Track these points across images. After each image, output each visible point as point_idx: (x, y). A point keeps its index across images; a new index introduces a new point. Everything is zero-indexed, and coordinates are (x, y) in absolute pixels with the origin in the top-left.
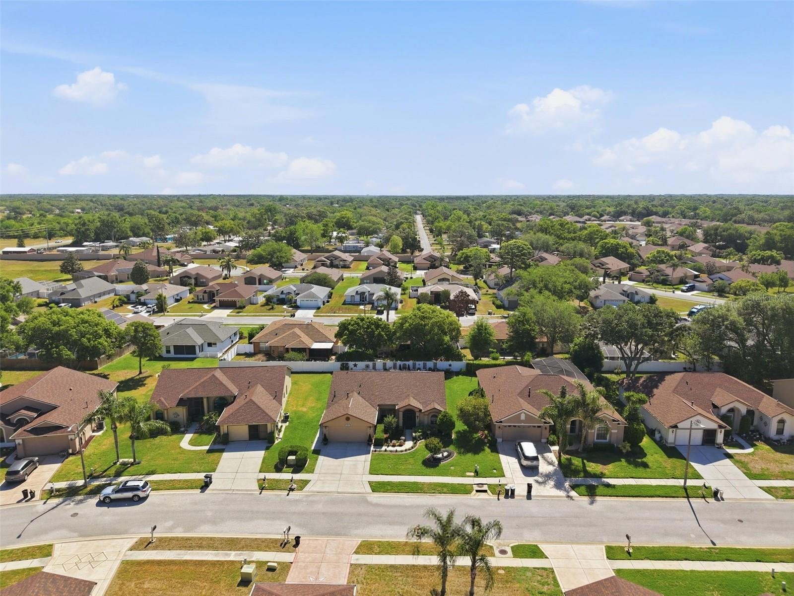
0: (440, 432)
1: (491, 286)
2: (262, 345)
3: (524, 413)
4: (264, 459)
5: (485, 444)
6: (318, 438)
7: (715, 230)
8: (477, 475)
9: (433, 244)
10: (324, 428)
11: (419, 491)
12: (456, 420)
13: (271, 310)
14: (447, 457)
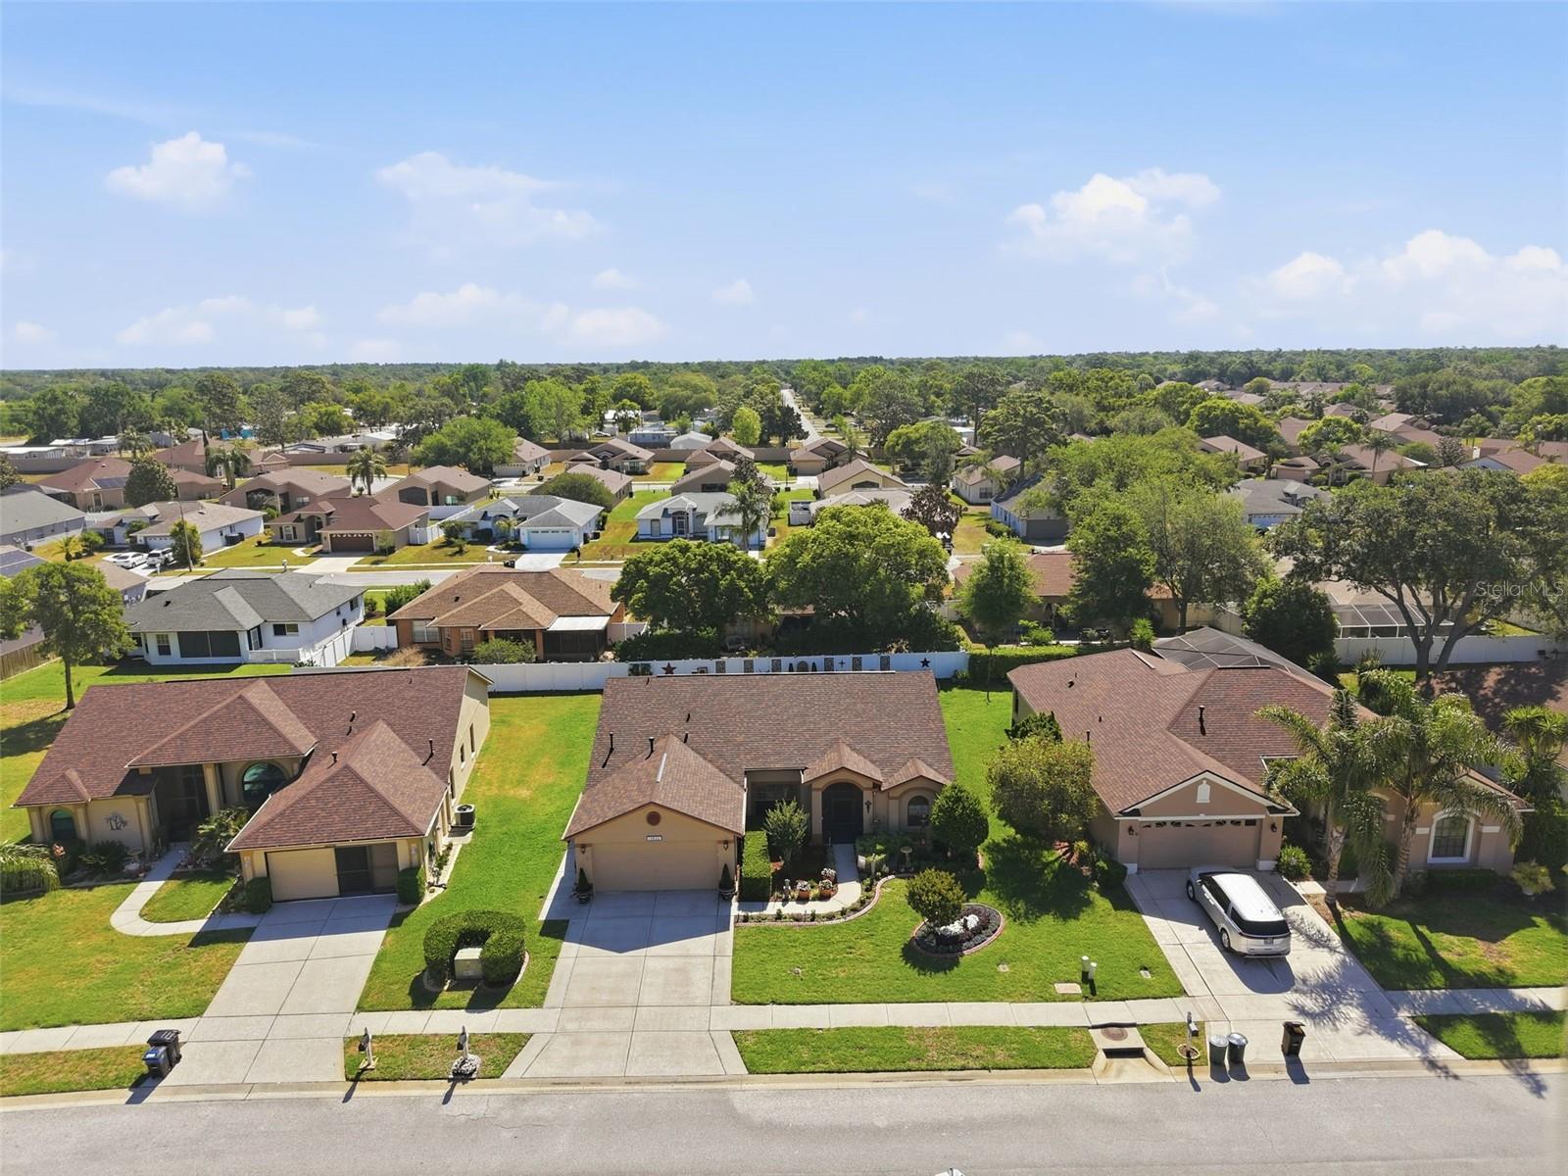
0: (940, 847)
1: (971, 500)
2: (418, 627)
3: (1209, 782)
4: (381, 958)
5: (1085, 884)
6: (563, 880)
7: (1421, 387)
8: (1093, 993)
9: (825, 432)
10: (578, 850)
11: (912, 1064)
12: (989, 811)
13: (458, 556)
14: (977, 931)
